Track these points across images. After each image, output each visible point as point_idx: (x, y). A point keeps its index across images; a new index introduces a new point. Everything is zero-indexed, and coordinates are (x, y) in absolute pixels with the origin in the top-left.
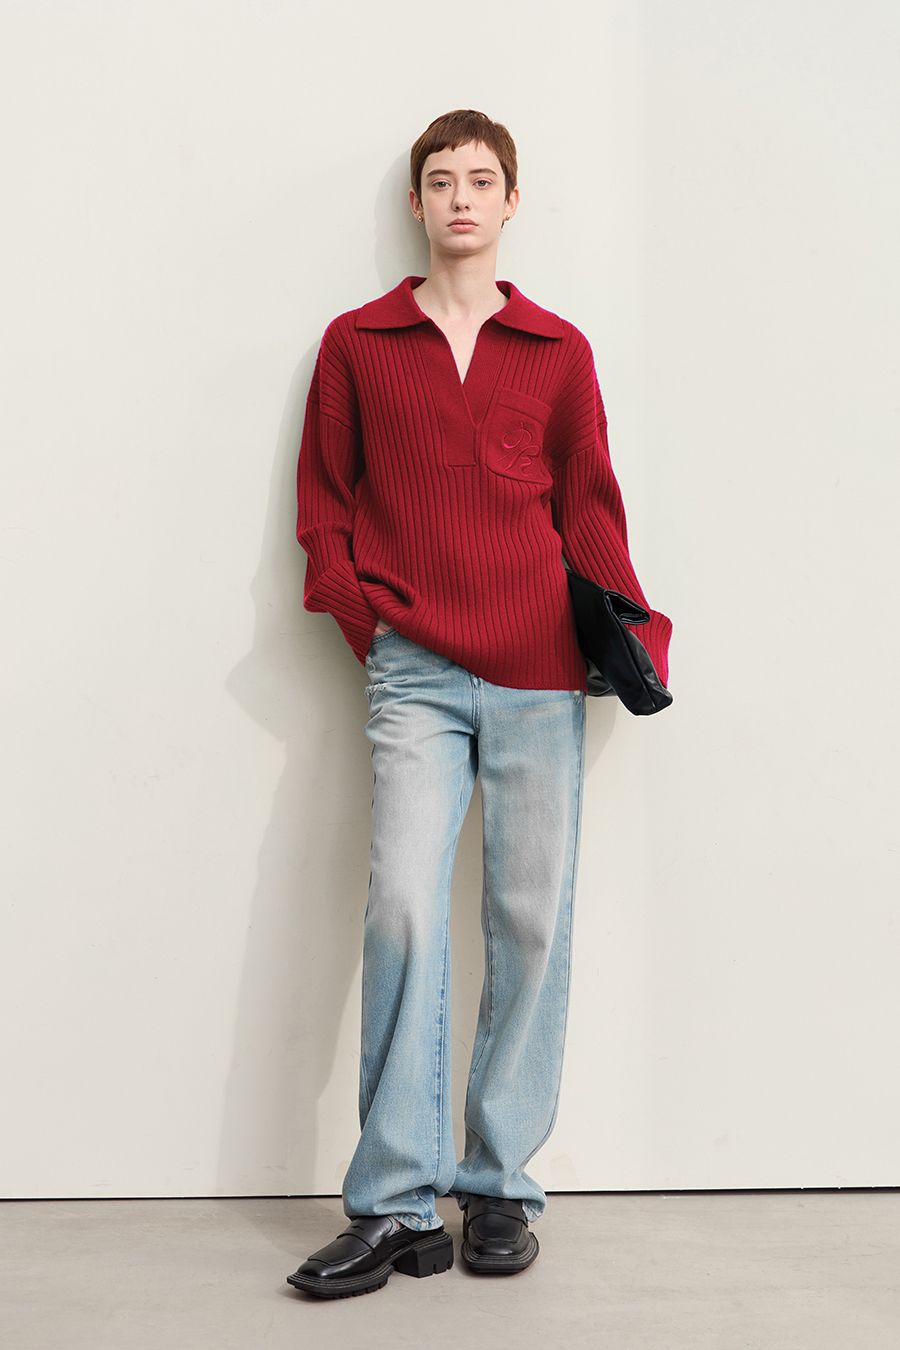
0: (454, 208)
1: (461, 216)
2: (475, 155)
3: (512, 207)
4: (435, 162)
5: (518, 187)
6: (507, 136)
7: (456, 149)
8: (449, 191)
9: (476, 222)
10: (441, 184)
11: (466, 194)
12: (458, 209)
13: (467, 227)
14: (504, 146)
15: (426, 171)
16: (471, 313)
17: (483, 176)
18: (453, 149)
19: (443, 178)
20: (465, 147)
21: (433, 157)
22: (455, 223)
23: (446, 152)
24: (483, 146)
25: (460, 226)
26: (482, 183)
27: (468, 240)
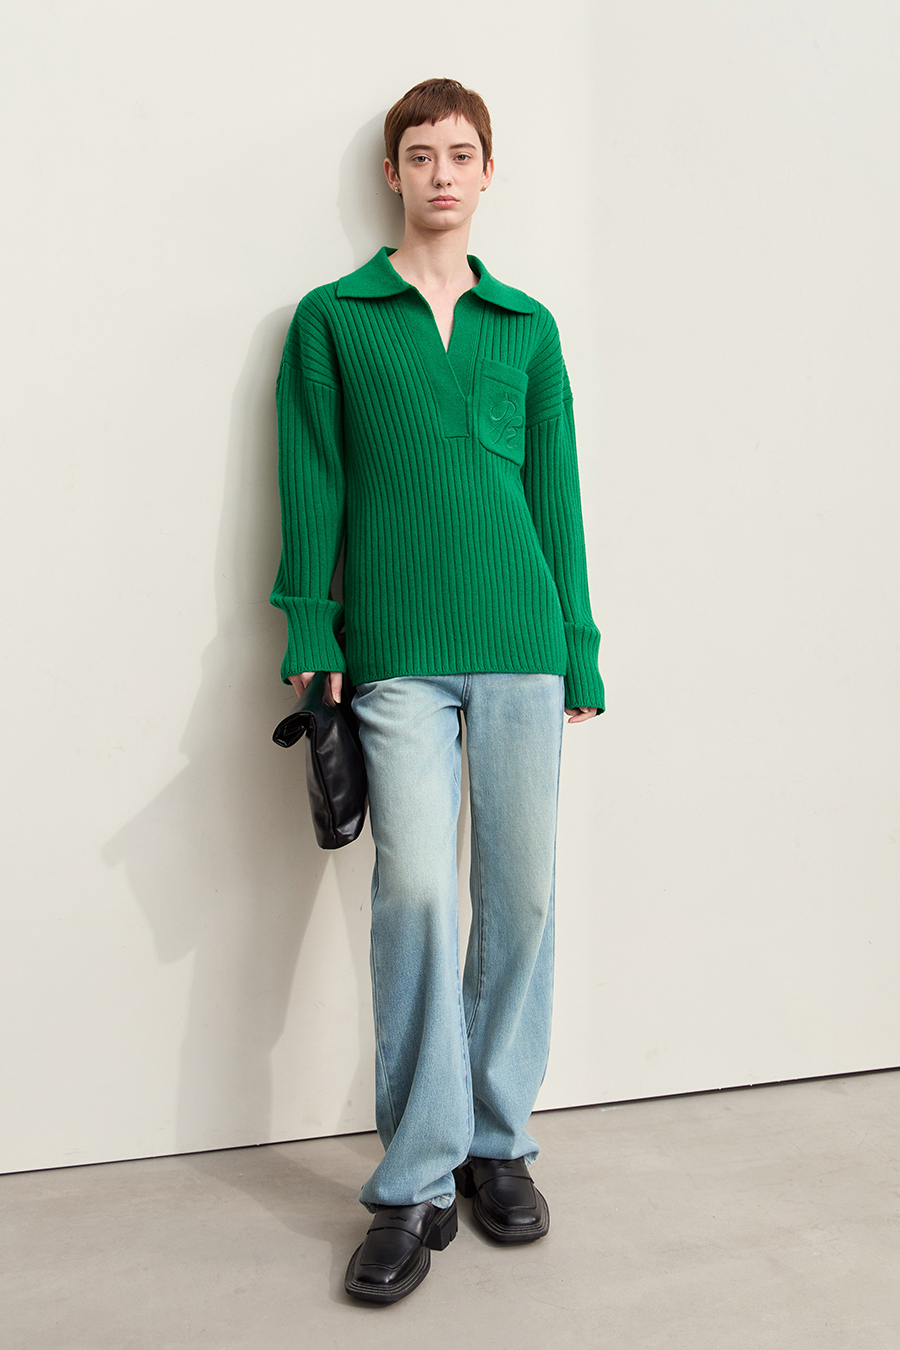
0: (435, 184)
1: (442, 193)
2: (454, 129)
3: (487, 177)
4: (414, 136)
5: (494, 155)
6: (482, 106)
7: (436, 124)
8: (429, 165)
9: (457, 198)
10: (421, 159)
11: (447, 170)
12: (439, 186)
13: (449, 203)
14: (481, 117)
15: (404, 145)
16: (448, 283)
17: (463, 151)
18: (433, 123)
19: (422, 153)
20: (445, 121)
21: (411, 131)
22: (437, 199)
23: (426, 127)
24: (462, 119)
25: (439, 203)
26: (461, 157)
27: (450, 216)
